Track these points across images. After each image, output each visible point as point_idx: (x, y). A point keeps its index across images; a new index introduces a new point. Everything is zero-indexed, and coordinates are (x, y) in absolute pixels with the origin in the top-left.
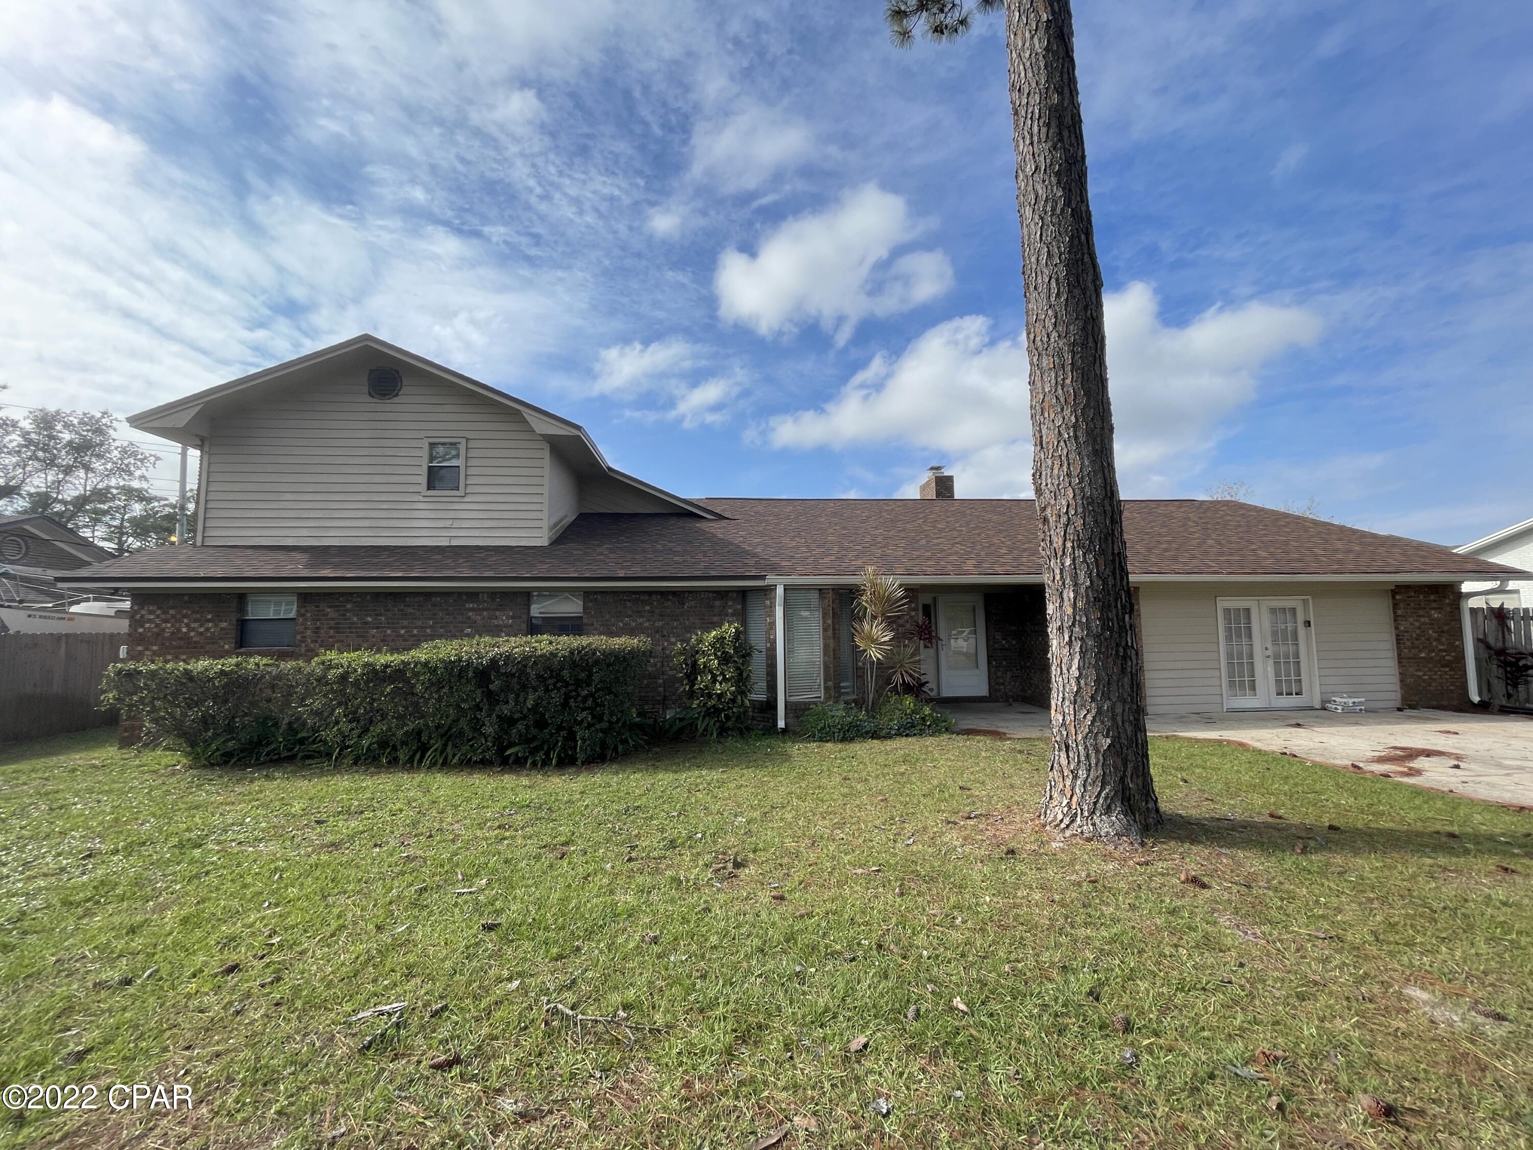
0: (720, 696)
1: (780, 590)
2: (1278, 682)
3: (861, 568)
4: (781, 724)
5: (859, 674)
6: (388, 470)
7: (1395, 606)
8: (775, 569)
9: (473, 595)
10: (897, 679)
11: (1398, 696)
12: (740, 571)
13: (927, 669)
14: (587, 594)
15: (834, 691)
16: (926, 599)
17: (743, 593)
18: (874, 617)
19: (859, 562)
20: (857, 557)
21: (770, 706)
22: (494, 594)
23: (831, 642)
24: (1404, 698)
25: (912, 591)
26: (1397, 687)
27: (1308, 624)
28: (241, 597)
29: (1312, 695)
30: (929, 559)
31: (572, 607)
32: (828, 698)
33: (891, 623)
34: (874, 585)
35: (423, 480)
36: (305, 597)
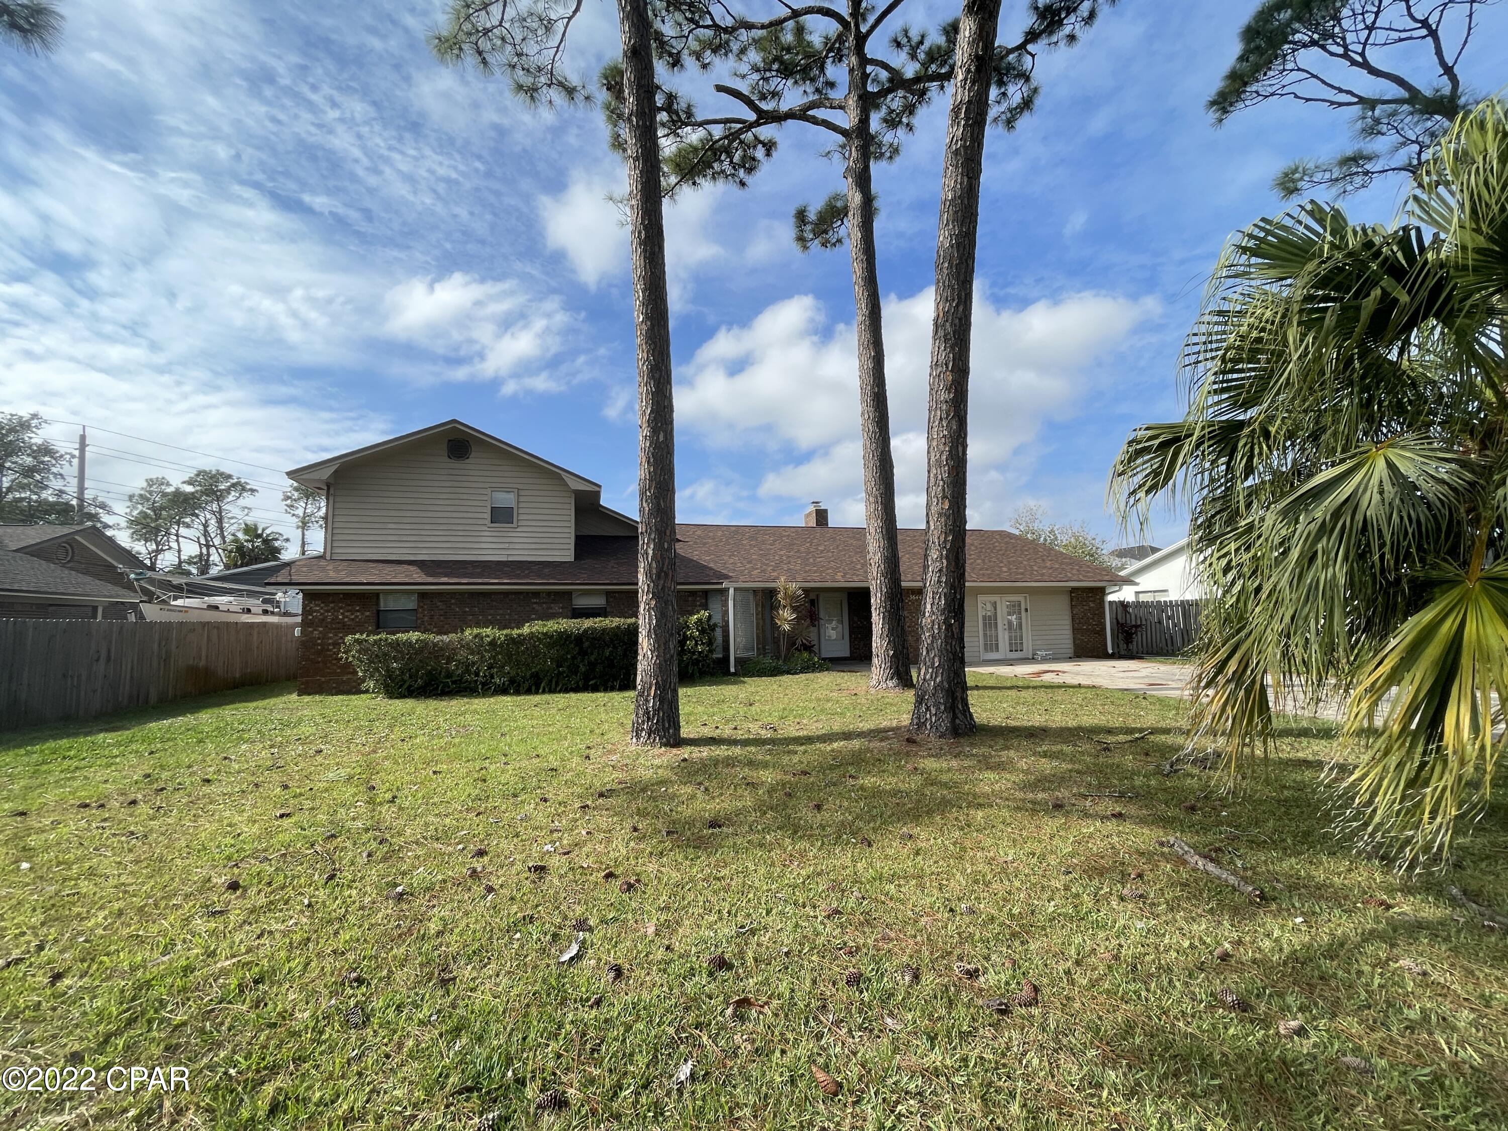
0: (700, 653)
1: (731, 591)
2: (1011, 644)
3: (778, 578)
4: (732, 670)
5: (776, 641)
6: (462, 509)
7: (1072, 600)
8: (726, 577)
9: (536, 594)
10: (799, 642)
11: (1072, 651)
12: (706, 579)
13: (813, 637)
14: (608, 594)
15: (762, 651)
16: (812, 596)
17: (706, 593)
18: (785, 607)
19: (775, 574)
20: (774, 570)
21: (726, 659)
22: (549, 593)
23: (761, 622)
24: (1075, 652)
25: (806, 591)
26: (1071, 646)
27: (1026, 610)
28: (376, 595)
29: (1027, 652)
30: (815, 572)
31: (599, 602)
32: (758, 655)
33: (795, 609)
34: (786, 589)
35: (488, 516)
36: (423, 595)
